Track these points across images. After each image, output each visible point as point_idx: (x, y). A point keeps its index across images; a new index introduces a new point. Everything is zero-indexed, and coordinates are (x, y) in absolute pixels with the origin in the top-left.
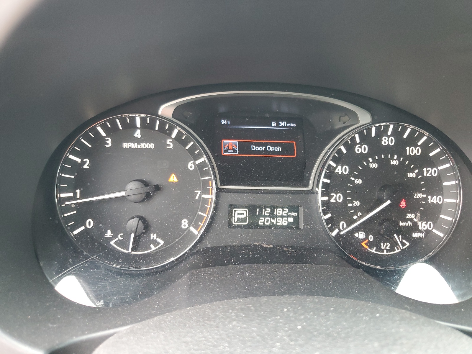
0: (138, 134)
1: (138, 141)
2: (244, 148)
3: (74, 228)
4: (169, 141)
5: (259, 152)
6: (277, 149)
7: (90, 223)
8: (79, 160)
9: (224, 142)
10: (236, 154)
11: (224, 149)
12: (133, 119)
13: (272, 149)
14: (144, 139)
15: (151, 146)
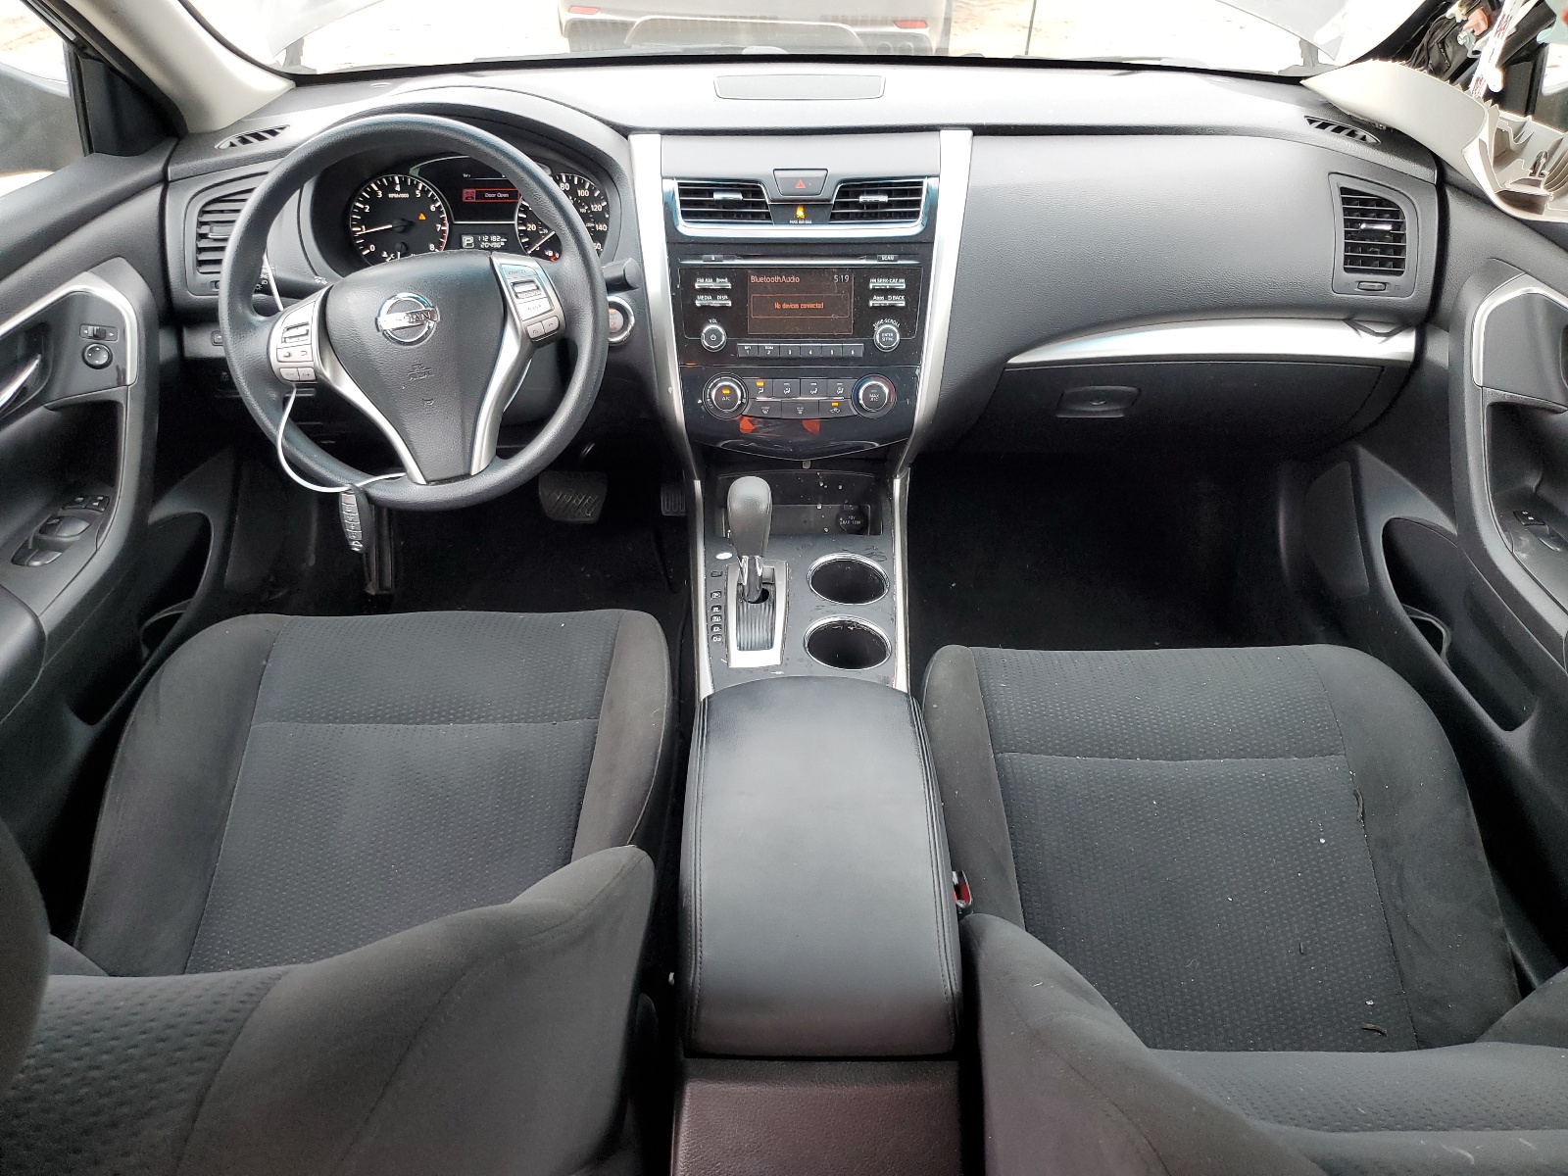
0: (398, 188)
1: (397, 192)
2: (480, 195)
3: (363, 250)
4: (417, 192)
5: (491, 198)
6: (505, 195)
7: (372, 248)
8: (362, 206)
9: (465, 191)
10: (474, 200)
11: (465, 196)
12: (393, 178)
13: (501, 196)
14: (401, 192)
15: (407, 195)
